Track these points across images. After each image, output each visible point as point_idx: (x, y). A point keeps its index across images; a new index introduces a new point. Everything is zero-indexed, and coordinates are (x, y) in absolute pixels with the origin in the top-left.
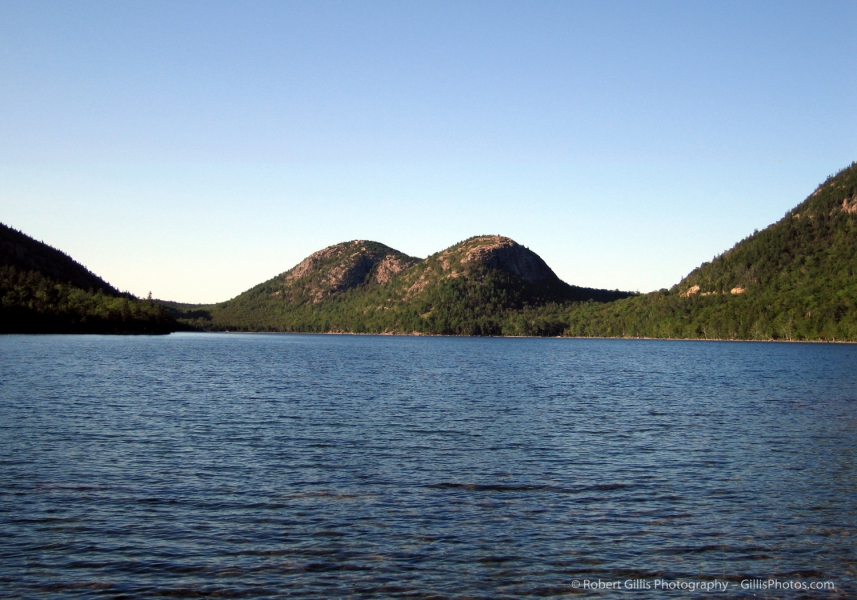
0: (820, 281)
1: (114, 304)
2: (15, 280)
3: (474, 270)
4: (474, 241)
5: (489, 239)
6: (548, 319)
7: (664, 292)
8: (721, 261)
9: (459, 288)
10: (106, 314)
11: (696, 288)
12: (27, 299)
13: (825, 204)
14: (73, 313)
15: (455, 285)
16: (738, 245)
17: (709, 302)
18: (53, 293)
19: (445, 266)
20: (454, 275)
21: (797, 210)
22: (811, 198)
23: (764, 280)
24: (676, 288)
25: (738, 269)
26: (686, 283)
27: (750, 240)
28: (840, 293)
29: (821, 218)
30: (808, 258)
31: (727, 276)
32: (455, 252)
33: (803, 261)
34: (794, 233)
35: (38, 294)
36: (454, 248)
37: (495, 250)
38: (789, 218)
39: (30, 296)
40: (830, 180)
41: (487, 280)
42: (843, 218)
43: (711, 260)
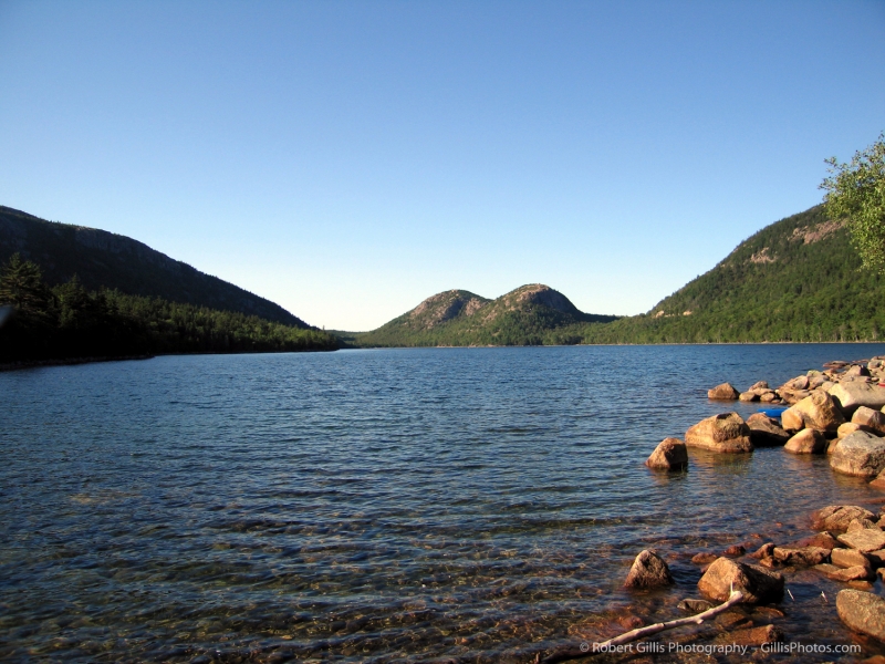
0: (737, 306)
1: (301, 333)
2: (243, 321)
3: (524, 306)
4: (524, 288)
5: (533, 286)
6: (571, 334)
7: (642, 316)
8: (678, 296)
9: (515, 317)
10: (296, 341)
11: (662, 312)
12: (249, 332)
13: (740, 257)
14: (277, 341)
15: (513, 315)
16: (687, 285)
17: (670, 321)
18: (266, 329)
19: (507, 304)
20: (513, 309)
21: (723, 262)
22: (731, 254)
23: (704, 306)
24: (650, 313)
25: (687, 300)
26: (656, 310)
27: (695, 281)
28: (750, 313)
29: (738, 267)
30: (730, 292)
31: (680, 304)
32: (513, 295)
33: (727, 294)
34: (722, 276)
35: (256, 329)
36: (513, 292)
37: (538, 293)
38: (718, 267)
39: (252, 331)
40: (743, 243)
41: (532, 312)
42: (752, 266)
43: (670, 295)
